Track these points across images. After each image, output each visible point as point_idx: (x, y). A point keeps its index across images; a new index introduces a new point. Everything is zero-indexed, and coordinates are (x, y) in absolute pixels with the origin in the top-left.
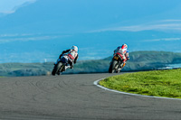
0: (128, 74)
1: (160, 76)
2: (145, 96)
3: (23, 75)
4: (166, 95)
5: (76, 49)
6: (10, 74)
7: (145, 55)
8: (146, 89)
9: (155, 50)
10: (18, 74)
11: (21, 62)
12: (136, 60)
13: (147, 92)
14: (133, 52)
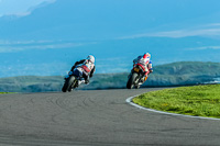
1: (206, 92)
2: (189, 116)
3: (40, 91)
4: (214, 116)
5: (93, 59)
6: (24, 89)
7: (187, 67)
8: (190, 108)
10: (34, 89)
11: (38, 74)
12: (178, 73)
13: (190, 112)
14: (174, 64)
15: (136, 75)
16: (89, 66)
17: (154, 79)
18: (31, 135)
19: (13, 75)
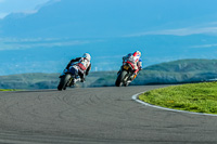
0: (173, 86)
1: (211, 89)
2: (194, 112)
3: (47, 88)
6: (32, 86)
7: (194, 64)
8: (194, 104)
9: (205, 57)
10: (41, 86)
11: (44, 72)
12: (183, 70)
13: (195, 108)
14: (179, 61)
15: (125, 73)
16: (85, 64)
17: (160, 76)
18: (38, 132)
19: (21, 72)
